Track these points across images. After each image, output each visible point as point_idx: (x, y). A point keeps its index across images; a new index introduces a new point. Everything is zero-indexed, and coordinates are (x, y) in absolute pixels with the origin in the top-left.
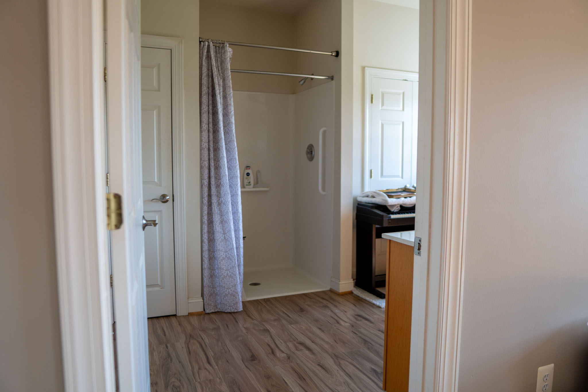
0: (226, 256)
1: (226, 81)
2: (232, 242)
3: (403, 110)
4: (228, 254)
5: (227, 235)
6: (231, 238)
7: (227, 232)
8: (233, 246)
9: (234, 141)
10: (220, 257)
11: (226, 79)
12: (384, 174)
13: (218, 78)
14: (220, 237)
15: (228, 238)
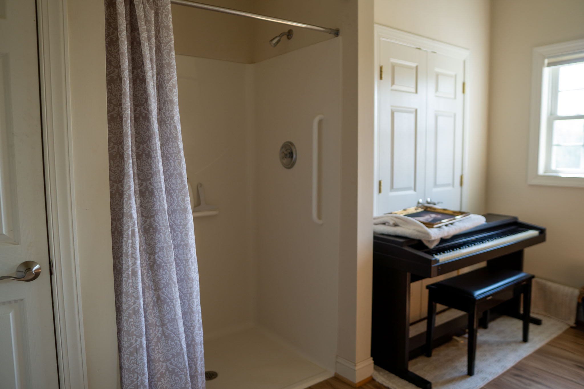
0: (167, 369)
1: (160, 16)
2: (180, 342)
3: (416, 92)
4: (171, 364)
5: (167, 328)
6: (178, 335)
7: (168, 322)
8: (182, 349)
9: (176, 138)
10: (156, 374)
11: (160, 11)
12: (395, 186)
13: (144, 8)
14: (155, 334)
15: (169, 334)
